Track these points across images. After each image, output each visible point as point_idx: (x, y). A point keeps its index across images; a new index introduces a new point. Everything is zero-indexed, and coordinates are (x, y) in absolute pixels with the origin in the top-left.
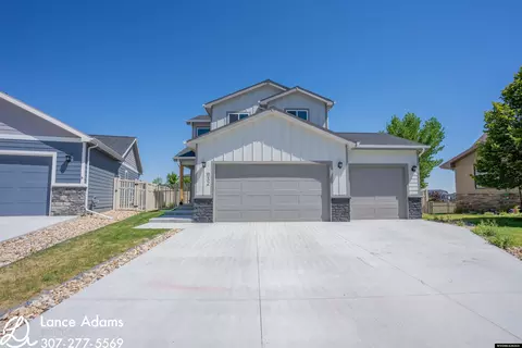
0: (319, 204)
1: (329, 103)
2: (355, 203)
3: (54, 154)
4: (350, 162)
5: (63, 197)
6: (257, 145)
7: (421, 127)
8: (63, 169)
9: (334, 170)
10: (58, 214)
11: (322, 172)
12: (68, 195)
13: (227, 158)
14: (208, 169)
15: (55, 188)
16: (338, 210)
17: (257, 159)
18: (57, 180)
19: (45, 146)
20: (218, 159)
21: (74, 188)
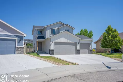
0: (74, 51)
1: (74, 28)
2: (81, 51)
3: (17, 39)
4: (80, 42)
5: (19, 50)
6: (63, 38)
7: (89, 33)
8: (19, 42)
9: (77, 44)
10: (18, 54)
11: (75, 44)
12: (20, 49)
13: (57, 41)
14: (53, 43)
15: (17, 47)
16: (78, 52)
17: (63, 41)
18: (18, 45)
19: (15, 36)
20: (55, 41)
21: (22, 47)
